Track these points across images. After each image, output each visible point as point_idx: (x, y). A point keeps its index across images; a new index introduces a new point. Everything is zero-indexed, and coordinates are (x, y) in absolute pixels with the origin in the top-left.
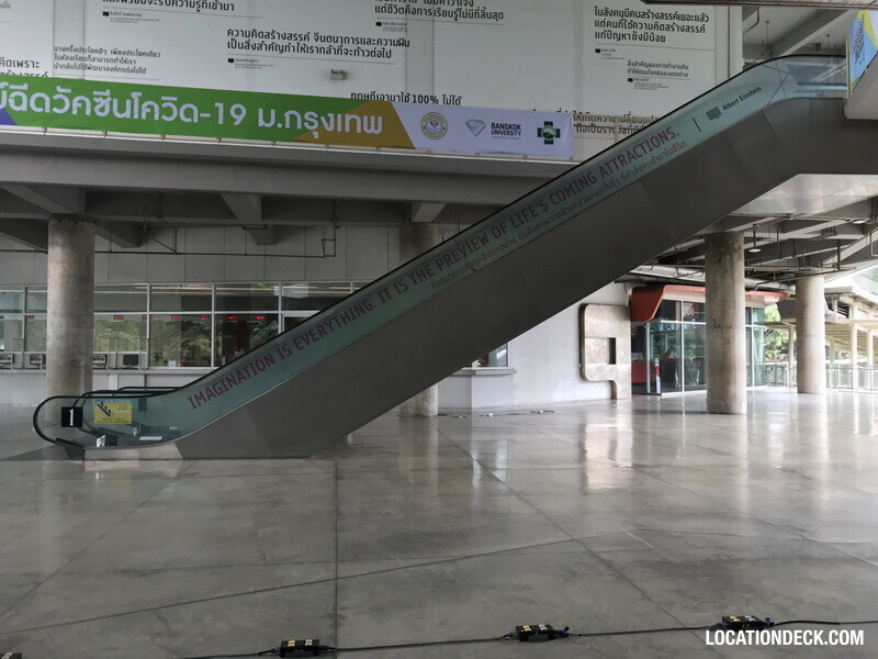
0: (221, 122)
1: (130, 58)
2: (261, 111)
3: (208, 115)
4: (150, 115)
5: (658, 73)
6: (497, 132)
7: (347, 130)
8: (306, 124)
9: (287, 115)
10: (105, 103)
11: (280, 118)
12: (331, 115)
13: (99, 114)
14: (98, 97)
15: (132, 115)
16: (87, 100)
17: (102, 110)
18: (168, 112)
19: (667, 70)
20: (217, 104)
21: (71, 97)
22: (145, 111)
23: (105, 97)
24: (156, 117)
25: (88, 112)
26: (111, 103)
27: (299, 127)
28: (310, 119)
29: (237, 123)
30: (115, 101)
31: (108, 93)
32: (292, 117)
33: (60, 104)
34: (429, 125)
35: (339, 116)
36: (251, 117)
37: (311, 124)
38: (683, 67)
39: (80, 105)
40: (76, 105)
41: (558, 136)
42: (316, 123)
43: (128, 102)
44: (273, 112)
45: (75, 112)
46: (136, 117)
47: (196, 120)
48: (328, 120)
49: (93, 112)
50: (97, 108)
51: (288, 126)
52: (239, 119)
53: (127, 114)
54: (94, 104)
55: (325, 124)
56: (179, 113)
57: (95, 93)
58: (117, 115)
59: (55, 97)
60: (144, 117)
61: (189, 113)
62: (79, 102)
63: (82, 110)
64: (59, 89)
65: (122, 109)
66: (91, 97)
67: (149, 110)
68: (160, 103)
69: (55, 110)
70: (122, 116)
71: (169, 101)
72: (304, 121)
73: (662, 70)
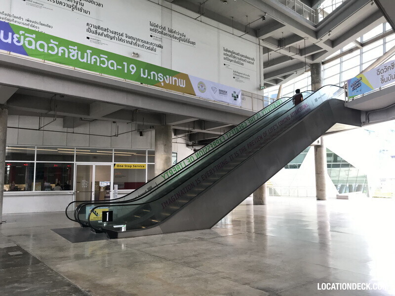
0: (126, 72)
1: (36, 25)
2: (142, 69)
3: (121, 68)
4: (95, 62)
5: (242, 77)
6: (220, 93)
7: (174, 84)
8: (159, 79)
9: (152, 73)
10: (75, 53)
11: (149, 75)
12: (168, 76)
13: (72, 57)
14: (71, 49)
15: (87, 61)
16: (66, 50)
17: (73, 56)
18: (103, 62)
19: (245, 76)
20: (124, 63)
21: (58, 46)
22: (93, 60)
23: (75, 50)
24: (98, 64)
25: (66, 56)
26: (77, 53)
27: (156, 79)
28: (160, 77)
29: (132, 73)
30: (80, 53)
31: (76, 48)
32: (154, 74)
33: (52, 49)
34: (200, 87)
35: (171, 77)
36: (138, 71)
37: (161, 79)
38: (248, 76)
39: (63, 52)
40: (60, 51)
41: (238, 97)
42: (163, 79)
43: (85, 54)
44: (146, 71)
45: (60, 55)
46: (89, 62)
47: (115, 69)
48: (167, 78)
49: (69, 56)
50: (71, 55)
51: (152, 78)
52: (133, 72)
53: (85, 60)
54: (69, 52)
55: (166, 80)
56: (108, 64)
57: (70, 47)
58: (80, 59)
59: (50, 45)
60: (92, 63)
61: (112, 65)
62: (62, 50)
63: (63, 54)
64: (52, 41)
65: (83, 57)
66: (68, 49)
67: (95, 60)
68: (100, 57)
69: (50, 52)
70: (82, 61)
71: (104, 57)
72: (158, 77)
73: (243, 76)
